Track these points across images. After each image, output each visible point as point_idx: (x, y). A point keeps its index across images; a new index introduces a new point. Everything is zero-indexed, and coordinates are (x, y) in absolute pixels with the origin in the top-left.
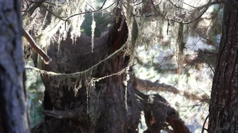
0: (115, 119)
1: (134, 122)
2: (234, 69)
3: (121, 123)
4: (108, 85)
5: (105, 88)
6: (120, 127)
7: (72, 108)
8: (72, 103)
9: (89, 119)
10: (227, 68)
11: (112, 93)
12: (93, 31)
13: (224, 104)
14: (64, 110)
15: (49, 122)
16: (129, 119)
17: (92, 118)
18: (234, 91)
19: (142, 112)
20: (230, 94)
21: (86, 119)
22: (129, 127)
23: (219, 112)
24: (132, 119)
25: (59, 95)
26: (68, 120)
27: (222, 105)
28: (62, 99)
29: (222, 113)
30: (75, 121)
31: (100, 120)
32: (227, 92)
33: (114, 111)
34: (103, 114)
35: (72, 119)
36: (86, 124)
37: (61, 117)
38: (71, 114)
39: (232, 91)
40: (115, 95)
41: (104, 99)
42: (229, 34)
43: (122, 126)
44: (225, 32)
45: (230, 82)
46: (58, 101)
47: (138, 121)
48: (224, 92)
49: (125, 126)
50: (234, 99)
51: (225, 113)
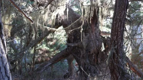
0: (92, 46)
1: (99, 47)
2: (119, 24)
3: (95, 47)
4: (90, 33)
5: (89, 35)
6: (94, 49)
7: (77, 42)
8: (77, 41)
9: (83, 46)
10: (116, 24)
11: (91, 36)
12: (68, 12)
13: (115, 38)
14: (74, 43)
15: (69, 48)
16: (98, 46)
17: (84, 46)
18: (119, 33)
19: (103, 43)
20: (118, 34)
21: (82, 46)
22: (98, 49)
23: (113, 41)
24: (99, 46)
25: (72, 38)
26: (76, 47)
27: (114, 38)
28: (73, 39)
29: (114, 42)
30: (78, 47)
31: (87, 46)
32: (116, 33)
33: (92, 43)
34: (88, 44)
35: (77, 46)
36: (82, 48)
37: (73, 46)
38: (76, 44)
39: (118, 33)
40: (92, 37)
41: (88, 39)
42: (117, 10)
43: (95, 48)
44: (115, 9)
45: (118, 29)
46: (72, 40)
47: (101, 46)
48: (115, 33)
49: (96, 48)
50: (119, 36)
51: (116, 41)
